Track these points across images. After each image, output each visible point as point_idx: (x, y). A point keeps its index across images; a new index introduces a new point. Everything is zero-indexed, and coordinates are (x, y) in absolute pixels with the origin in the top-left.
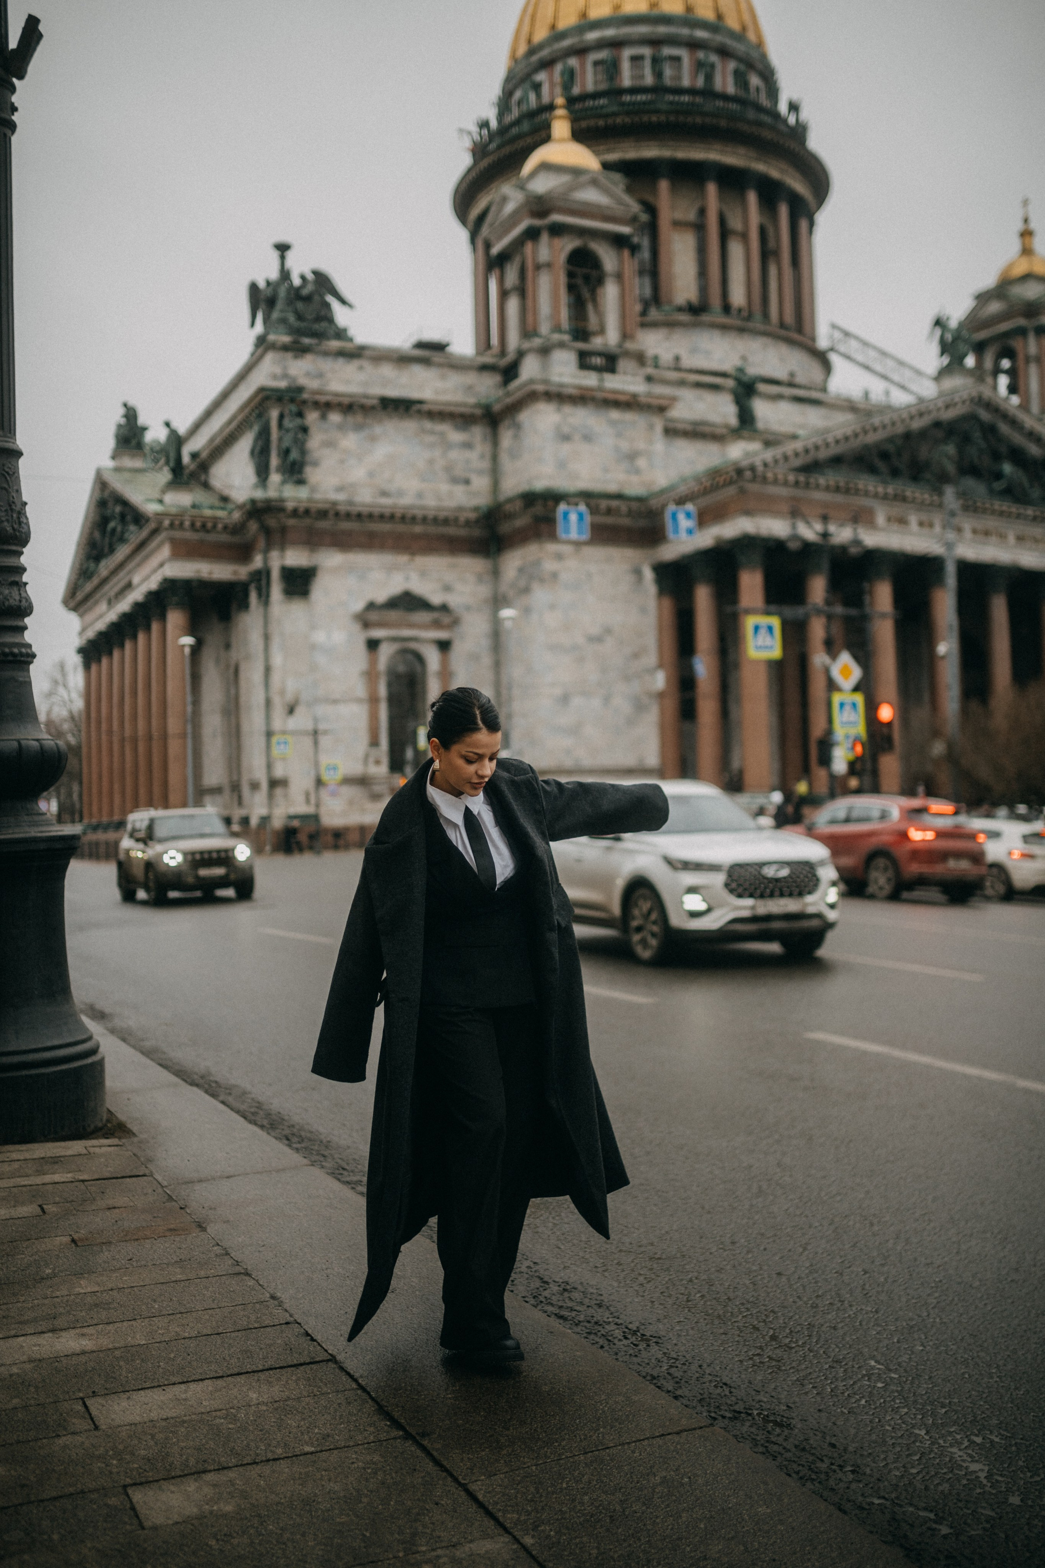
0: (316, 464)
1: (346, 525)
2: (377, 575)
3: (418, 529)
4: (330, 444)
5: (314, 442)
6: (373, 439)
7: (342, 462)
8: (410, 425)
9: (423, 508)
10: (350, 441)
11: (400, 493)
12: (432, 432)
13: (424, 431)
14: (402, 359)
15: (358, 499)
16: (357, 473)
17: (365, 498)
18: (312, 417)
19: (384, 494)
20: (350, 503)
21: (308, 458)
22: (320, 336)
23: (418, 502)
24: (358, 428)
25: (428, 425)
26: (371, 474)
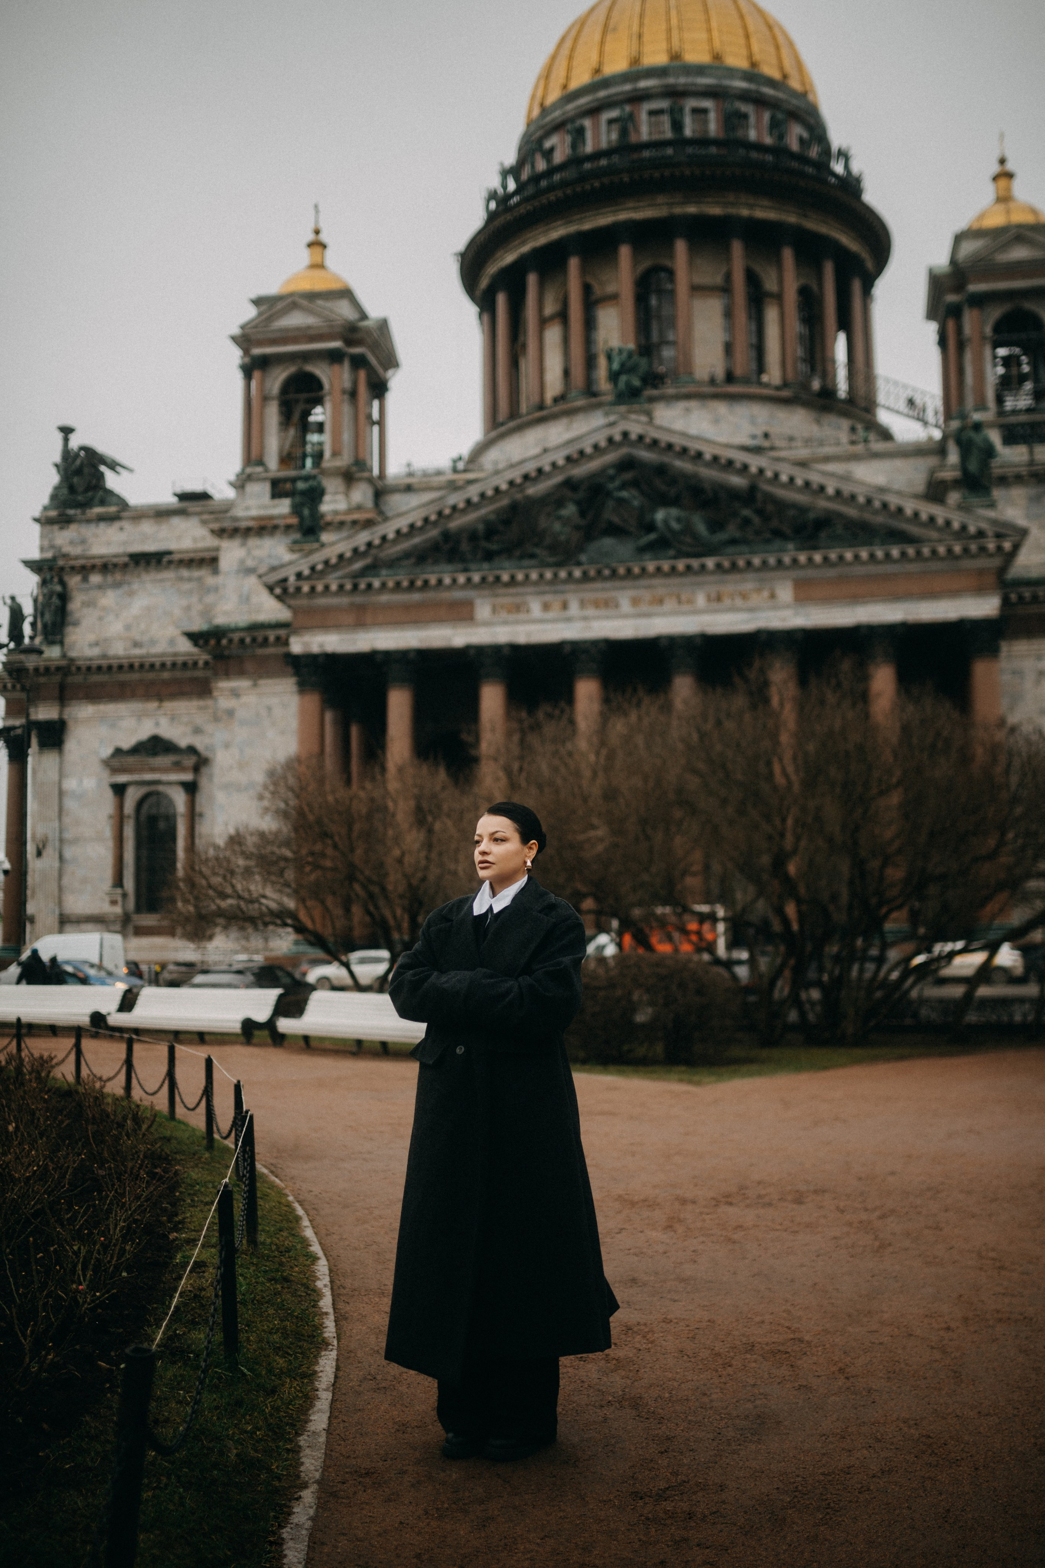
0: (76, 624)
1: (96, 678)
2: (128, 723)
3: (166, 675)
4: (90, 604)
5: (75, 605)
6: (131, 594)
7: (100, 619)
8: (169, 574)
9: (175, 654)
10: (109, 599)
11: (153, 642)
12: (190, 580)
13: (181, 579)
14: (161, 514)
15: (111, 652)
16: (115, 628)
17: (119, 650)
18: (74, 581)
19: (136, 644)
20: (104, 656)
21: (69, 619)
22: (85, 505)
23: (170, 650)
24: (117, 585)
25: (185, 573)
26: (128, 628)
